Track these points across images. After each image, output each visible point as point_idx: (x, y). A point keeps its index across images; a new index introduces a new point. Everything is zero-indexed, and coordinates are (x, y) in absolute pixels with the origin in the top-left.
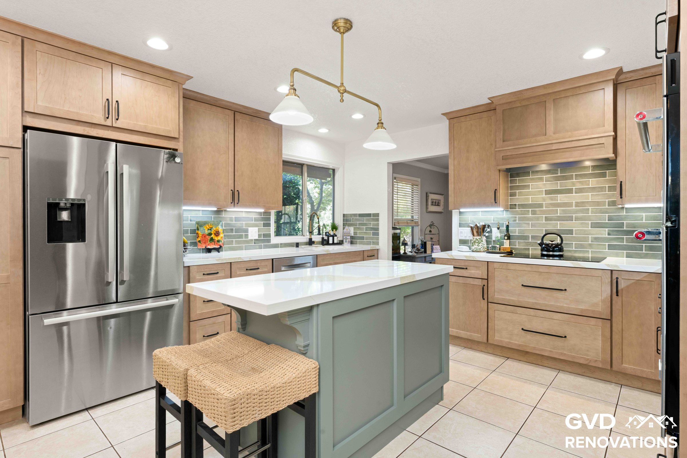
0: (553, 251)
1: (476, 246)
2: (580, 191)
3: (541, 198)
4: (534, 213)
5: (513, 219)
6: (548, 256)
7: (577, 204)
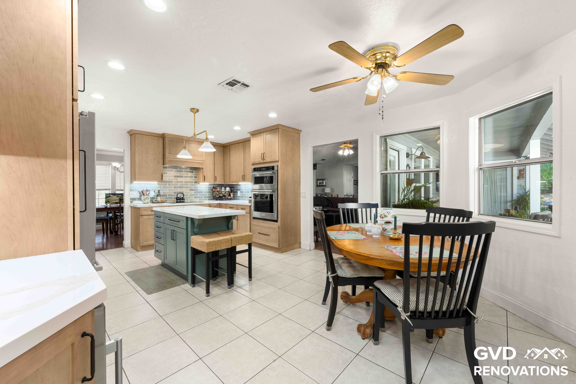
0: (182, 200)
1: (147, 201)
2: (186, 177)
3: (172, 179)
4: (169, 185)
5: (160, 187)
6: (180, 202)
7: (185, 182)
